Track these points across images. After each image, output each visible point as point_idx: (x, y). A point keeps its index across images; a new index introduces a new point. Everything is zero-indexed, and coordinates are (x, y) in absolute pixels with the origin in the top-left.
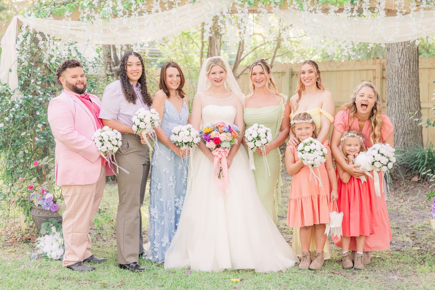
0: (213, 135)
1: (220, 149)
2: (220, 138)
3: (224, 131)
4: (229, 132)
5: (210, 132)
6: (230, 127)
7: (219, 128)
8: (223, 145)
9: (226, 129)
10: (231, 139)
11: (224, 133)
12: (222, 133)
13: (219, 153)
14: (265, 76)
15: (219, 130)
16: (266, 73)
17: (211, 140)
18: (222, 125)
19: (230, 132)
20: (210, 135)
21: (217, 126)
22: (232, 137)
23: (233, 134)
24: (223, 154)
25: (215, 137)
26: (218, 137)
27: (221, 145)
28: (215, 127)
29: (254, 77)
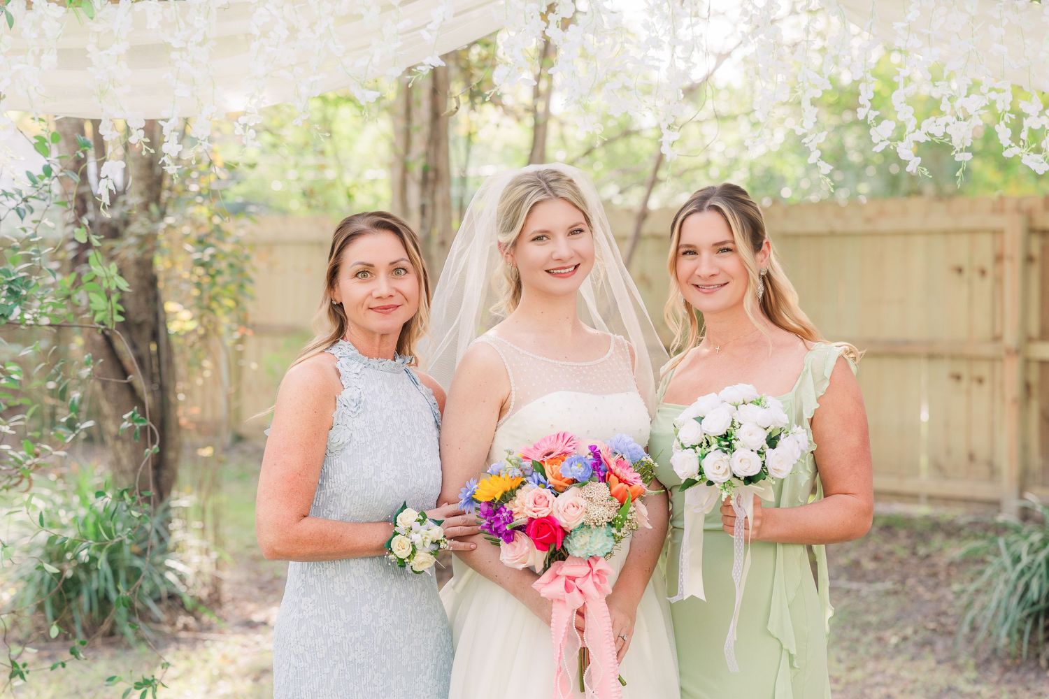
0: (525, 506)
1: (566, 568)
2: (556, 515)
3: (574, 481)
4: (596, 478)
5: (508, 496)
6: (596, 454)
7: (547, 468)
8: (578, 546)
9: (578, 471)
10: (612, 513)
11: (573, 490)
12: (566, 489)
13: (568, 588)
14: (742, 262)
15: (550, 479)
16: (743, 246)
17: (518, 534)
18: (559, 448)
19: (604, 479)
20: (508, 506)
21: (537, 457)
22: (616, 502)
23: (618, 486)
24: (589, 586)
25: (535, 516)
26: (543, 513)
27: (567, 546)
28: (528, 464)
29: (686, 264)
